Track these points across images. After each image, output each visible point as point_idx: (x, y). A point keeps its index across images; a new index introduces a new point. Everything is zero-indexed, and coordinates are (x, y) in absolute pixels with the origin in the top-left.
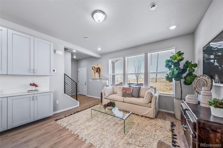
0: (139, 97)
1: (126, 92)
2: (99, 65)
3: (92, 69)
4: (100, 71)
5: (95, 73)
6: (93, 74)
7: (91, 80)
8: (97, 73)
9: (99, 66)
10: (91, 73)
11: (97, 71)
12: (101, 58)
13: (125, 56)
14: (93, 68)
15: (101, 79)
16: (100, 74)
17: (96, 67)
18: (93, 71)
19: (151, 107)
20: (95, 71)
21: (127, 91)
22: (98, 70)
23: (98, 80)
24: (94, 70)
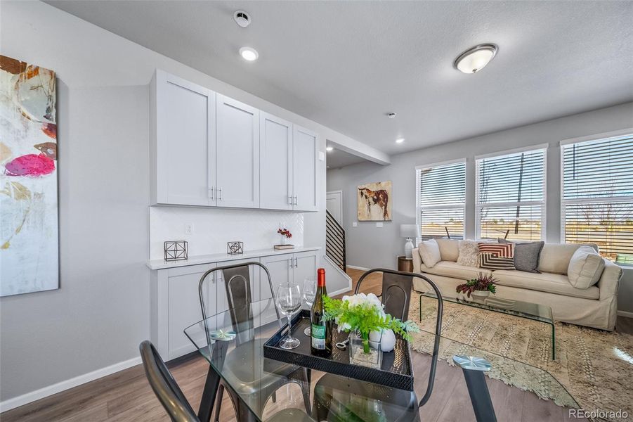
0: (536, 269)
1: (497, 257)
2: (383, 184)
3: (359, 196)
4: (387, 198)
5: (371, 206)
6: (364, 207)
7: (355, 224)
8: (377, 206)
9: (383, 186)
10: (358, 206)
11: (376, 201)
12: (388, 165)
13: (476, 157)
14: (364, 191)
15: (390, 221)
16: (386, 208)
17: (374, 189)
18: (362, 201)
19: (598, 300)
20: (371, 200)
21: (497, 254)
22: (381, 197)
23: (380, 225)
24: (366, 197)
